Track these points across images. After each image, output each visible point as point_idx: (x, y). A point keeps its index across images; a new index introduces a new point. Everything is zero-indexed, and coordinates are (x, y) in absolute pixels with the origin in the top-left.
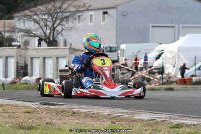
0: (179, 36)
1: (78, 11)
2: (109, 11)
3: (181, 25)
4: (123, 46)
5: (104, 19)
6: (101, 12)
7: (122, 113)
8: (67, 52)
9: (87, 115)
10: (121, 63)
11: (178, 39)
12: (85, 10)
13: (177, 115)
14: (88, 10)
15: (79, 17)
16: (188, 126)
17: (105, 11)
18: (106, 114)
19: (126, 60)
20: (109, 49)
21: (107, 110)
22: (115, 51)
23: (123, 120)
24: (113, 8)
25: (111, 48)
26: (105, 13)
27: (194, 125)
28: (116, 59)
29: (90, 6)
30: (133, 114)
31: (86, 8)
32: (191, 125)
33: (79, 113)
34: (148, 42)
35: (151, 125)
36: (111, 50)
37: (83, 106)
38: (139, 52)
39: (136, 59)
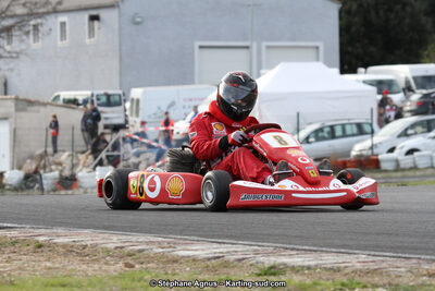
0: (260, 68)
1: (32, 15)
2: (103, 14)
3: (264, 44)
4: (136, 93)
5: (91, 32)
6: (85, 16)
7: (147, 243)
8: (10, 107)
9: (69, 250)
11: (259, 75)
12: (48, 13)
13: (269, 246)
14: (55, 11)
15: (36, 27)
16: (296, 270)
17: (94, 13)
18: (112, 246)
19: (143, 123)
20: (104, 99)
21: (115, 238)
22: (118, 104)
23: (150, 259)
24: (111, 6)
25: (108, 96)
26: (94, 18)
27: (309, 268)
28: (121, 121)
29: (60, 3)
30: (172, 246)
31: (50, 8)
32: (303, 267)
33: (51, 247)
34: (192, 82)
35: (214, 270)
36: (110, 101)
37: (60, 231)
38: (172, 104)
39: (167, 123)
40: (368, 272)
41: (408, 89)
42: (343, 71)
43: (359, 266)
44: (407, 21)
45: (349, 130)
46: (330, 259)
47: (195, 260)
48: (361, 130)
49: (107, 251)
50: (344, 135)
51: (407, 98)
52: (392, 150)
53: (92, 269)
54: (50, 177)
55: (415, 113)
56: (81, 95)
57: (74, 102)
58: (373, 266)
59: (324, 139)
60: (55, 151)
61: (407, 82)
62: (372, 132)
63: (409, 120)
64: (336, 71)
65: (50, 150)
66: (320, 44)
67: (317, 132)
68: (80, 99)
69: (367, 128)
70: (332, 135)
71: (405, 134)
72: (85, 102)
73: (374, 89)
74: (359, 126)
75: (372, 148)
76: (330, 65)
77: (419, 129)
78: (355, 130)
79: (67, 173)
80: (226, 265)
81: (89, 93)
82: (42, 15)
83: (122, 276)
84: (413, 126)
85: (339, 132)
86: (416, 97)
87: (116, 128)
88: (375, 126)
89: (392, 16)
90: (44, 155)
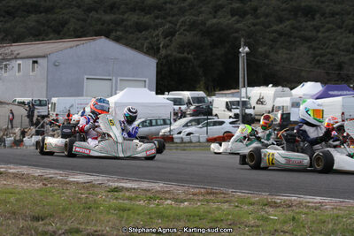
0: (116, 90)
1: (4, 60)
2: (40, 60)
3: (119, 78)
4: (54, 100)
5: (33, 69)
6: (31, 61)
7: (55, 174)
9: (15, 176)
10: (51, 118)
11: (116, 94)
12: (12, 59)
13: (115, 178)
14: (16, 58)
15: (6, 65)
16: (128, 190)
17: (35, 59)
18: (37, 175)
19: (57, 115)
20: (38, 102)
21: (38, 171)
22: (45, 105)
23: (55, 182)
24: (44, 57)
25: (40, 101)
26: (35, 62)
27: (134, 189)
28: (46, 114)
29: (18, 54)
30: (67, 176)
31: (13, 56)
32: (131, 189)
33: (7, 174)
34: (82, 95)
35: (87, 188)
36: (41, 104)
37: (12, 166)
38: (72, 106)
39: (69, 115)
40: (163, 192)
41: (189, 103)
42: (157, 94)
43: (159, 189)
44: (190, 70)
45: (159, 122)
46: (145, 185)
47: (78, 183)
48: (165, 122)
49: (34, 177)
50: (157, 125)
51: (189, 108)
52: (180, 133)
53: (26, 186)
54: (9, 140)
55: (192, 115)
56: (26, 100)
57: (23, 103)
58: (166, 189)
59: (147, 126)
60: (12, 127)
61: (189, 100)
62: (171, 124)
63: (189, 118)
64: (154, 93)
65: (10, 126)
66: (147, 80)
67: (143, 122)
68: (26, 102)
69: (168, 122)
70: (151, 125)
71: (186, 125)
72: (29, 103)
73: (172, 103)
74: (164, 120)
75: (170, 131)
76: (151, 90)
77: (193, 123)
78: (162, 122)
79: (18, 138)
80: (94, 186)
81: (30, 99)
82: (9, 60)
83: (41, 190)
84: (191, 121)
85: (154, 123)
86: (192, 107)
87: (43, 117)
88: (172, 121)
89: (183, 67)
90: (7, 129)
